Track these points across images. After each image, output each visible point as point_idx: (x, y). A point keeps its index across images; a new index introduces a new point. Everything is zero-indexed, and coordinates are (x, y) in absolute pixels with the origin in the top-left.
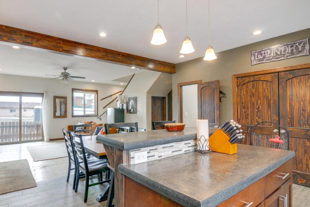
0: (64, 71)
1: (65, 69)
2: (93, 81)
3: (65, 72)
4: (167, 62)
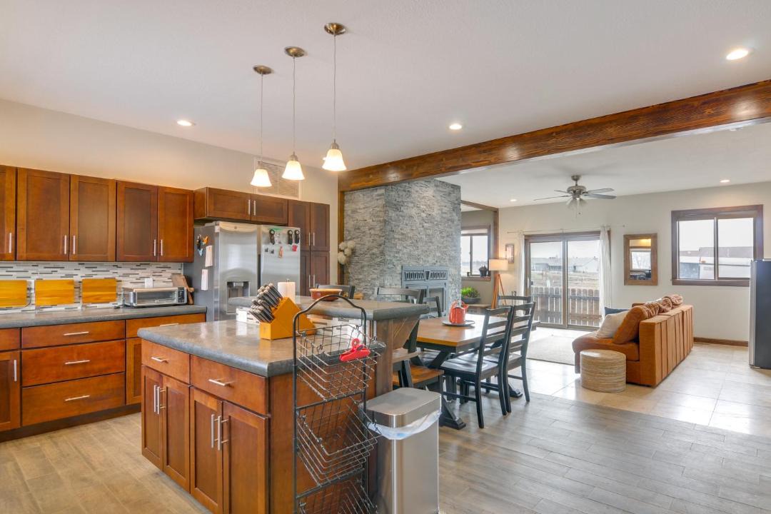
0: (573, 183)
1: (576, 178)
2: (725, 181)
3: (576, 185)
4: (722, 91)
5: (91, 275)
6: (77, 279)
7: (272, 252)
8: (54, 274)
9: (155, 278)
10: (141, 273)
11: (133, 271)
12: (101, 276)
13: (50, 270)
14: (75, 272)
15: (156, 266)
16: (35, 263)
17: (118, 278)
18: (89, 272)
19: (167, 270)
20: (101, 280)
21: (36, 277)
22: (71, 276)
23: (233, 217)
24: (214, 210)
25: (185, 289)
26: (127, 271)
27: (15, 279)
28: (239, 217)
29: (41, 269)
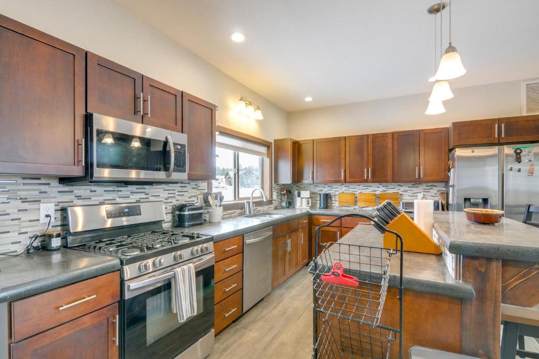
5: (385, 191)
6: (378, 193)
7: (519, 171)
8: (367, 190)
9: (425, 193)
10: (415, 190)
11: (410, 189)
12: (391, 191)
13: (365, 188)
14: (377, 189)
15: (425, 185)
16: (359, 184)
17: (401, 193)
18: (384, 189)
19: (434, 188)
20: (391, 194)
21: (359, 191)
22: (375, 191)
23: (479, 143)
24: (459, 139)
25: (440, 202)
26: (406, 188)
27: (350, 192)
28: (485, 141)
29: (361, 187)
